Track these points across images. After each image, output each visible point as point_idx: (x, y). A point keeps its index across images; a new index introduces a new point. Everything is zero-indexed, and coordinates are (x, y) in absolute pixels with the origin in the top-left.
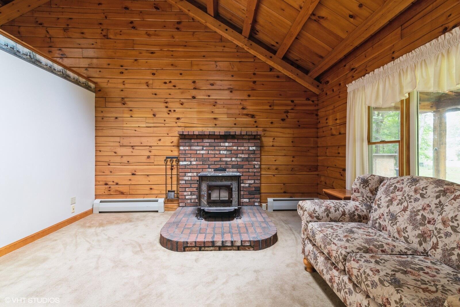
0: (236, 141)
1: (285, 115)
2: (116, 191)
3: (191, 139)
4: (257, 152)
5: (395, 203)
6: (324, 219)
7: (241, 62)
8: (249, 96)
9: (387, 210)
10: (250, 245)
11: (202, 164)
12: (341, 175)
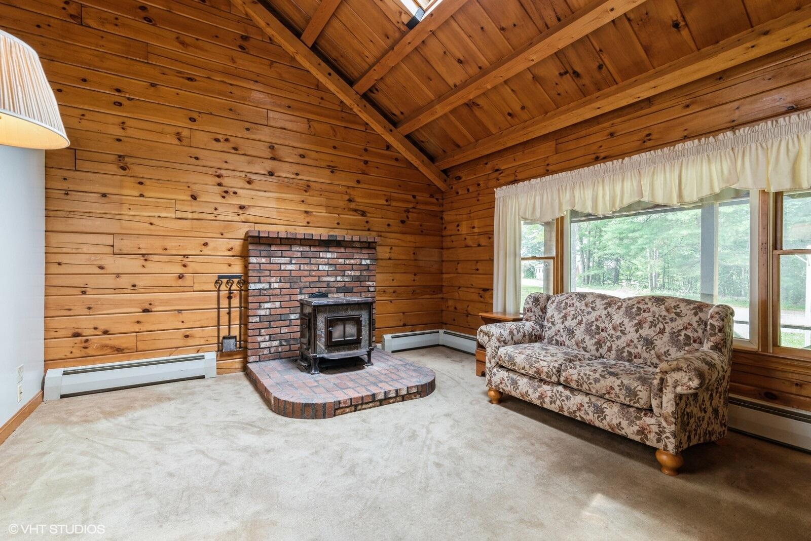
0: (343, 250)
1: (406, 215)
2: (104, 346)
3: (270, 245)
4: (371, 268)
5: (569, 318)
6: (510, 342)
7: (347, 129)
8: (358, 182)
9: (563, 326)
10: (417, 392)
11: (289, 287)
12: (481, 297)
